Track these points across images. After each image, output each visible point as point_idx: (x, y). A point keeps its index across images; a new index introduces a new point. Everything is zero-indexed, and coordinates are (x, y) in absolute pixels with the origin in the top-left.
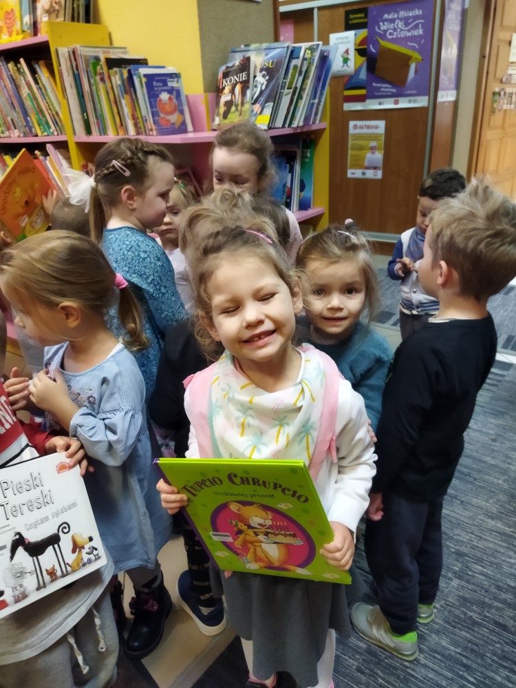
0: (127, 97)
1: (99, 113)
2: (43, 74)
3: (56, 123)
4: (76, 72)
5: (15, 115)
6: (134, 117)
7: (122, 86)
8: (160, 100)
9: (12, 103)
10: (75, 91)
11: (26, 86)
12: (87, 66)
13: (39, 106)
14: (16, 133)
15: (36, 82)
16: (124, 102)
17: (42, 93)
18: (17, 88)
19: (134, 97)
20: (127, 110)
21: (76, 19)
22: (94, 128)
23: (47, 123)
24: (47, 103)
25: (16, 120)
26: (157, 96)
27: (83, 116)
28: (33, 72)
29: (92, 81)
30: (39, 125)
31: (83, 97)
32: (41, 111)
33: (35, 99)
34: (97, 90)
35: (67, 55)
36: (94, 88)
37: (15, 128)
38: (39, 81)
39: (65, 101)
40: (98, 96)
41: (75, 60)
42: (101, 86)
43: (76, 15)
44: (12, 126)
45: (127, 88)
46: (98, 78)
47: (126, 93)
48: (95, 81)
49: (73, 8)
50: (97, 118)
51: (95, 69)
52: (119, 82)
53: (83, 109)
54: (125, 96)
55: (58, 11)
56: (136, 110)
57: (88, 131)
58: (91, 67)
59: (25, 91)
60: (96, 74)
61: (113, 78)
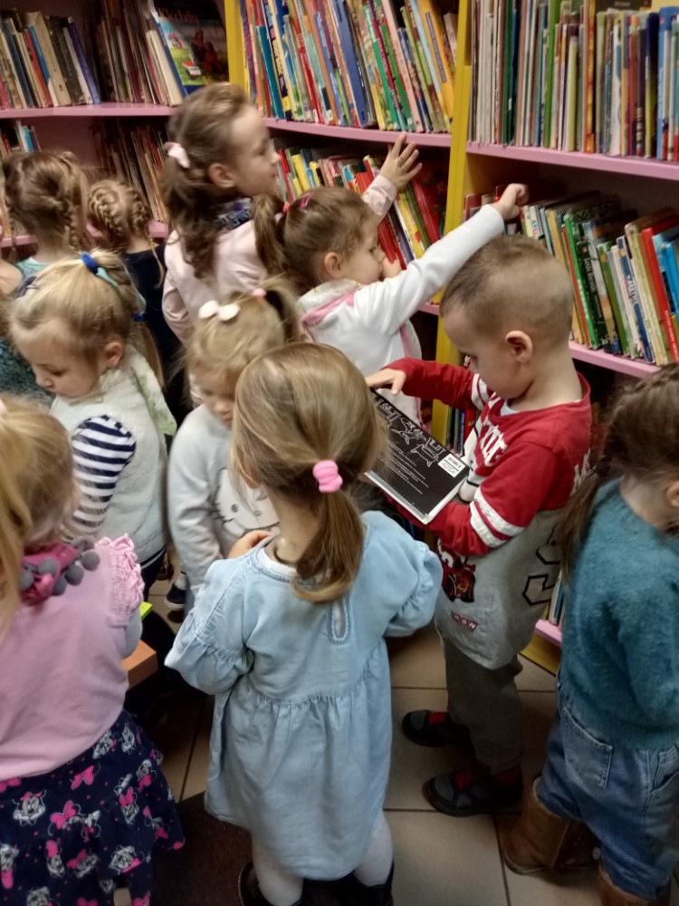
2: (418, 7)
3: (423, 109)
4: (513, 11)
9: (333, 59)
11: (372, 28)
12: (541, 1)
13: (393, 70)
14: (329, 116)
15: (400, 23)
16: (615, 84)
17: (408, 46)
18: (352, 29)
19: (648, 77)
22: (522, 130)
23: (404, 106)
24: (414, 66)
25: (334, 91)
27: (503, 105)
29: (545, 32)
30: (385, 107)
31: (515, 64)
32: (397, 80)
33: (389, 55)
34: (552, 53)
36: (545, 47)
37: (328, 107)
38: (407, 22)
39: (469, 69)
47: (630, 66)
48: (553, 33)
50: (532, 109)
51: (558, 8)
57: (507, 135)
58: (548, 4)
59: (369, 38)
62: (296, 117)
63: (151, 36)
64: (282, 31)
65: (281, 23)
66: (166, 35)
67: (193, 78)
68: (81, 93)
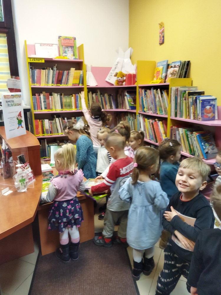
0: (193, 106)
1: (181, 110)
2: (165, 94)
3: (165, 111)
4: (176, 96)
5: (152, 106)
6: (194, 113)
7: (192, 103)
8: (206, 109)
9: (152, 102)
10: (174, 102)
11: (158, 98)
12: (181, 94)
13: (161, 105)
14: (151, 112)
15: (162, 97)
16: (191, 108)
17: (163, 101)
18: (155, 98)
19: (196, 107)
20: (192, 111)
21: (181, 77)
22: (178, 115)
23: (162, 110)
24: (164, 104)
25: (152, 108)
26: (205, 107)
27: (175, 111)
28: (162, 93)
29: (181, 99)
30: (159, 111)
31: (177, 104)
32: (161, 106)
33: (160, 102)
34: (183, 102)
35: (174, 90)
36: (181, 101)
37: (151, 110)
38: (163, 97)
39: (170, 105)
40: (182, 104)
41: (177, 92)
42: (184, 101)
43: (181, 75)
44: (150, 110)
45: (194, 103)
46: (184, 98)
47: (193, 105)
48: (183, 99)
49: (181, 73)
50: (180, 111)
51: (183, 95)
52: (191, 101)
53: (176, 108)
54: (192, 106)
55: (175, 74)
56: (195, 111)
57: (176, 116)
58: (182, 95)
59: (157, 99)
60: (183, 97)
61: (189, 99)
62: (146, 112)
63: (126, 97)
64: (145, 98)
65: (145, 96)
66: (128, 97)
67: (132, 104)
68: (112, 107)
